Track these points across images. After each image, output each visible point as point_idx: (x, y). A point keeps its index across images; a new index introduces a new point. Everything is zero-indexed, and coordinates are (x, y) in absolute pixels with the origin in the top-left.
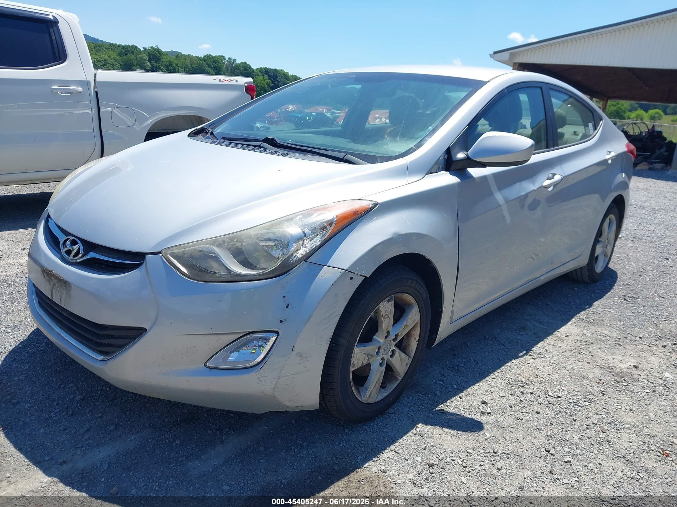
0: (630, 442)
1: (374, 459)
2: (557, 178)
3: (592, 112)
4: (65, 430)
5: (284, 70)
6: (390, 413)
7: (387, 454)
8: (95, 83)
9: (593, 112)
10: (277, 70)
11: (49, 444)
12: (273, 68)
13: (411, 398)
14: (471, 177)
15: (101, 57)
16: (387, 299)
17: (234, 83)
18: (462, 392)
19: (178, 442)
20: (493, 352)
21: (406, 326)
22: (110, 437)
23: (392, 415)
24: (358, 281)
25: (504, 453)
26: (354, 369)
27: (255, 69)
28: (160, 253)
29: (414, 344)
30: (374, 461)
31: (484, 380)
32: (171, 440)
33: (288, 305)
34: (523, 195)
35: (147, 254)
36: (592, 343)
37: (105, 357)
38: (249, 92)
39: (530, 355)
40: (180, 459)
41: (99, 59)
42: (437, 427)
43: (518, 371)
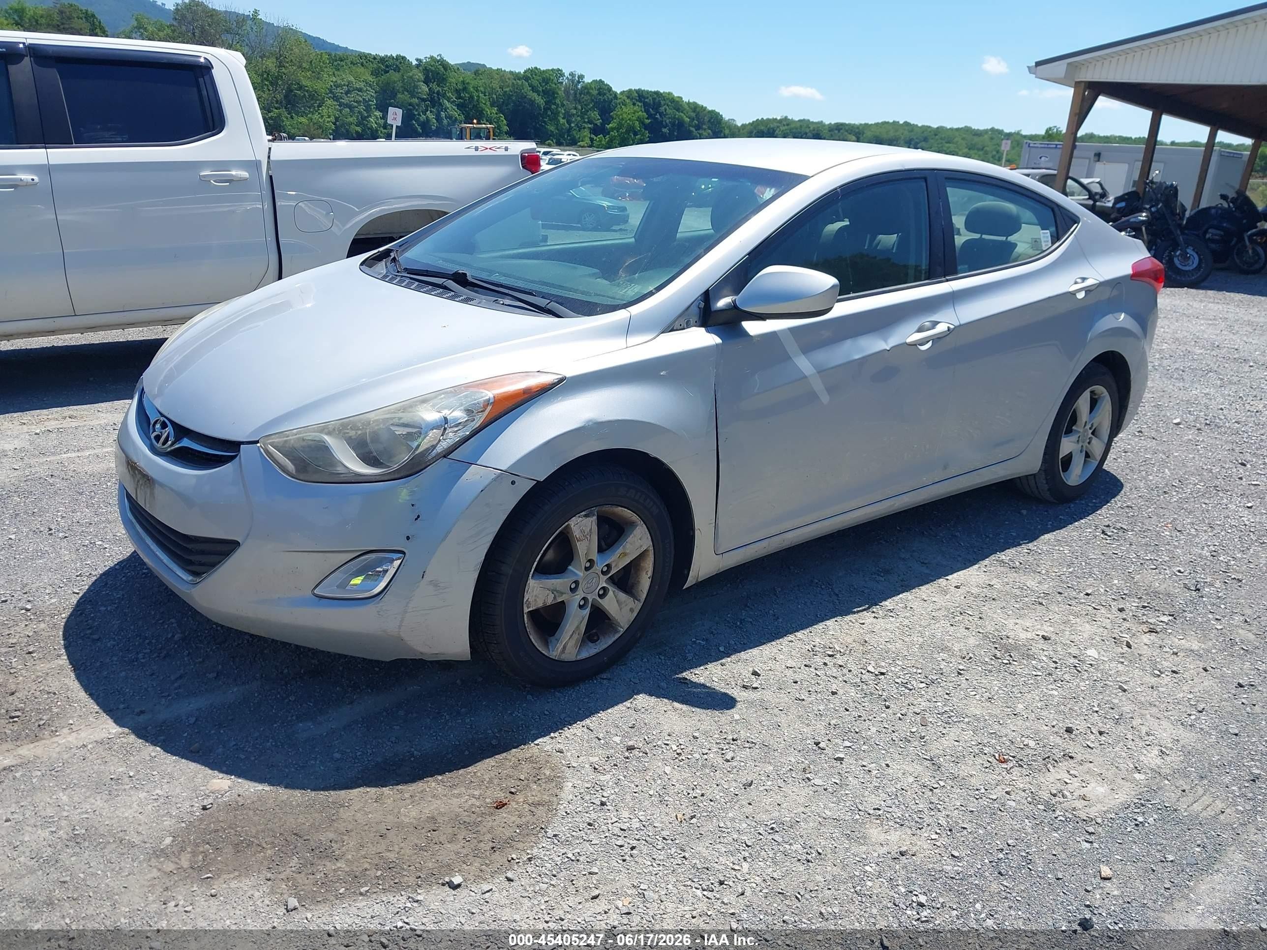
0: (957, 741)
1: (552, 735)
2: (941, 328)
3: (1053, 210)
4: (152, 674)
5: (674, 93)
6: (603, 679)
7: (576, 730)
8: (268, 162)
9: (1056, 209)
10: (661, 94)
11: (127, 690)
12: (653, 90)
13: (645, 660)
14: (745, 334)
15: (343, 79)
16: (583, 513)
17: (502, 152)
18: (729, 657)
19: (292, 698)
20: (812, 604)
21: (625, 554)
22: (206, 687)
23: (605, 681)
24: (525, 487)
25: (748, 742)
26: (531, 609)
27: (618, 92)
28: (257, 442)
29: (645, 582)
30: (552, 738)
31: (773, 643)
32: (284, 695)
33: (418, 516)
34: (856, 360)
35: (243, 443)
36: (993, 599)
37: (195, 579)
38: (528, 166)
39: (873, 612)
40: (289, 718)
41: (339, 82)
42: (666, 700)
43: (839, 634)
